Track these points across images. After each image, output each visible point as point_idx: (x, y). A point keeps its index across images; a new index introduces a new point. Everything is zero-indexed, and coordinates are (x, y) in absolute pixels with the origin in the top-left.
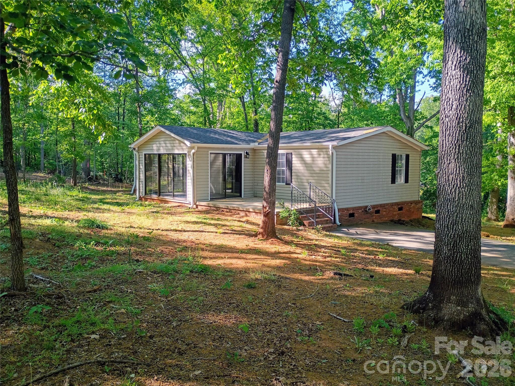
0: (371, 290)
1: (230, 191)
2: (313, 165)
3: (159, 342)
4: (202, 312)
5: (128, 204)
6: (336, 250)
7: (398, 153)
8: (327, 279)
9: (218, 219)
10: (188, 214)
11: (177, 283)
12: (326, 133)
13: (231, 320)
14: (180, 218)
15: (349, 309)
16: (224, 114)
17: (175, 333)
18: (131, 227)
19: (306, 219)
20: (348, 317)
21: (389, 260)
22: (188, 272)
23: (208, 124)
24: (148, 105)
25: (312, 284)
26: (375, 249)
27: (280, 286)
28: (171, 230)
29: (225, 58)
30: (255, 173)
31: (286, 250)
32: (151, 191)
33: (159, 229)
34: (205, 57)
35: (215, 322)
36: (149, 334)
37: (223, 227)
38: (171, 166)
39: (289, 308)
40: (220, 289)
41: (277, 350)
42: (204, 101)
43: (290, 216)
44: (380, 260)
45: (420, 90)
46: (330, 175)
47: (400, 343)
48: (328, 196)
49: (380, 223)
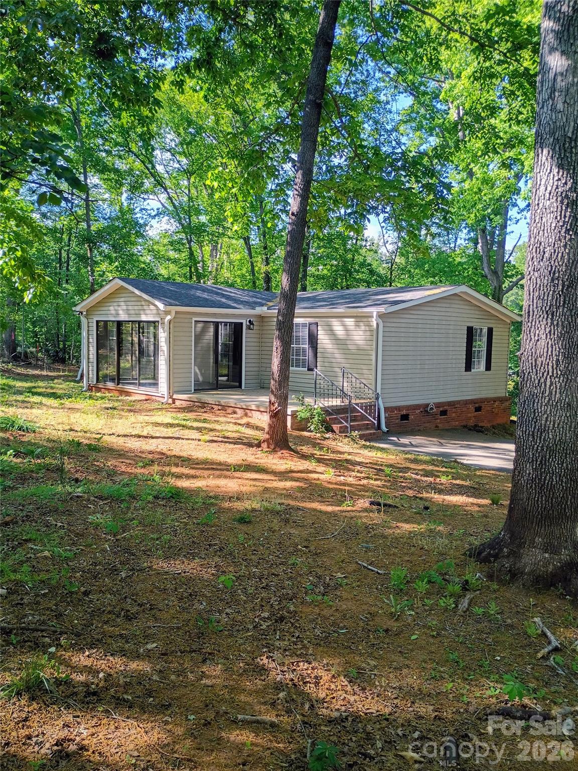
0: (423, 527)
1: (225, 378)
2: (348, 342)
3: (98, 600)
4: (167, 558)
5: (70, 397)
6: (377, 469)
7: (475, 325)
8: (360, 512)
9: (205, 421)
10: (160, 413)
11: (132, 513)
12: (370, 293)
13: (209, 570)
14: (146, 418)
15: (387, 555)
16: (220, 263)
17: (123, 587)
18: (71, 430)
19: (336, 421)
20: (385, 567)
21: (454, 484)
22: (150, 498)
23: (195, 278)
24: (105, 248)
25: (336, 518)
26: (437, 469)
27: (287, 521)
28: (132, 436)
29: (218, 177)
30: (263, 352)
31: (301, 468)
32: (105, 376)
33: (113, 434)
34: (190, 176)
35: (185, 573)
36: (83, 589)
37: (210, 433)
38: (136, 339)
39: (299, 553)
40: (198, 524)
41: (274, 615)
42: (190, 242)
43: (312, 416)
44: (442, 484)
45: (512, 232)
46: (374, 358)
47: (457, 606)
48: (369, 388)
49: (447, 430)
